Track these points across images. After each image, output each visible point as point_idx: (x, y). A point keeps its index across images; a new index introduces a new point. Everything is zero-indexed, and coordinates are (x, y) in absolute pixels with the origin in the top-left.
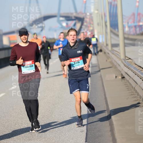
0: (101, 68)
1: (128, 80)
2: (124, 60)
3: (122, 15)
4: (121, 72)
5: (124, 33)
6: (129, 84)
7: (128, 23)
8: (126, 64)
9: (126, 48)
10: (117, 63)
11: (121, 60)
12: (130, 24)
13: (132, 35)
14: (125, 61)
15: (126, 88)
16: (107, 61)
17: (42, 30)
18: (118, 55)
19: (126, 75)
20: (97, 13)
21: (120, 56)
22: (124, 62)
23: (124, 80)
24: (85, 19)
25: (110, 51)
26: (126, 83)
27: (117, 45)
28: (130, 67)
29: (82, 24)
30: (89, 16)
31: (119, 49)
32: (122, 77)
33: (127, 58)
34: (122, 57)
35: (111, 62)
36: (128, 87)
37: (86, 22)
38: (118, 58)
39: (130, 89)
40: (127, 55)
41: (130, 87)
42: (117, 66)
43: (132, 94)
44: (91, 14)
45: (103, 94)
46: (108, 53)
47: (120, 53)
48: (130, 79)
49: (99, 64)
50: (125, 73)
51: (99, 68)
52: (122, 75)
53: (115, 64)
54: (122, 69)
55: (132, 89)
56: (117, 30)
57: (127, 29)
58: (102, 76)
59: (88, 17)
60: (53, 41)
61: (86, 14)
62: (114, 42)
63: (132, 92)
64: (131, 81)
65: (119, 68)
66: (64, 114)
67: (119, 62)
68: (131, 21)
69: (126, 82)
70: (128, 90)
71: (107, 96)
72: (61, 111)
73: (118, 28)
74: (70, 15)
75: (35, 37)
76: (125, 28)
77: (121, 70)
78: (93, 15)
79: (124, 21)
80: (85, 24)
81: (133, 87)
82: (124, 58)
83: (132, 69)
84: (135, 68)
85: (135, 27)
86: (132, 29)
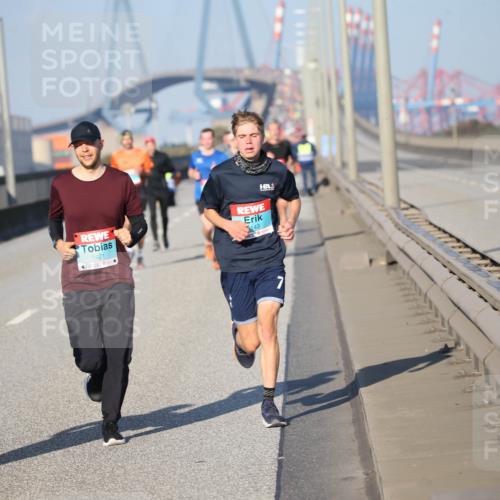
0: (326, 234)
2: (394, 209)
3: (390, 77)
4: (384, 245)
5: (395, 131)
6: (409, 282)
7: (407, 100)
8: (400, 222)
9: (402, 175)
11: (386, 210)
12: (412, 103)
13: (417, 135)
14: (397, 213)
15: (402, 293)
16: (342, 212)
17: (149, 120)
18: (378, 195)
19: (402, 254)
20: (316, 70)
21: (383, 199)
22: (395, 216)
23: (395, 269)
24: (279, 88)
25: (353, 183)
26: (401, 278)
27: (373, 166)
28: (412, 231)
29: (270, 103)
30: (290, 77)
31: (381, 179)
32: (390, 261)
33: (403, 205)
34: (390, 200)
35: (357, 218)
36: (406, 292)
37: (282, 96)
38: (377, 204)
39: (411, 298)
41: (413, 291)
42: (375, 228)
43: (420, 311)
44: (296, 73)
45: (333, 312)
46: (348, 191)
47: (383, 190)
48: (412, 267)
49: (319, 222)
50: (397, 250)
51: (321, 235)
52: (388, 254)
53: (369, 221)
54: (390, 239)
55: (417, 297)
56: (373, 120)
57: (403, 118)
58: (330, 260)
59: (288, 81)
60: (182, 152)
61: (282, 72)
62: (366, 156)
63: (418, 307)
64: (415, 274)
65: (380, 235)
66: (215, 372)
67: (381, 217)
68: (415, 93)
69: (401, 275)
70: (408, 301)
71: (344, 318)
73: (376, 115)
74: (233, 75)
75: (125, 142)
76: (398, 113)
77: (384, 241)
78: (301, 76)
79: (395, 92)
80: (278, 101)
81: (420, 291)
82: (395, 205)
83: (420, 236)
84: (426, 234)
85: (429, 111)
86: (420, 119)
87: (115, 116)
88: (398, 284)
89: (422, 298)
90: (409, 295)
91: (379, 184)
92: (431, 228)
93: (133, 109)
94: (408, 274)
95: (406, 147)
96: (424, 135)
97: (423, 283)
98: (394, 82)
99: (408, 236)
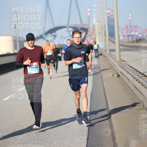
1: (122, 77)
2: (119, 61)
3: (118, 27)
4: (116, 71)
5: (119, 41)
6: (123, 81)
7: (123, 33)
9: (121, 52)
10: (114, 64)
11: (117, 62)
12: (124, 34)
13: (125, 42)
14: (120, 63)
15: (121, 84)
16: (106, 62)
17: (55, 38)
18: (115, 58)
19: (121, 73)
20: (99, 25)
21: (116, 59)
22: (119, 63)
23: (119, 77)
24: (89, 30)
25: (108, 55)
27: (113, 50)
28: (124, 67)
29: (86, 34)
31: (116, 54)
32: (118, 75)
33: (121, 61)
34: (118, 59)
35: (109, 64)
37: (90, 32)
38: (115, 60)
40: (121, 58)
41: (124, 83)
42: (114, 66)
43: (126, 88)
44: (93, 26)
46: (107, 57)
48: (124, 77)
49: (99, 65)
50: (120, 73)
51: (100, 69)
52: (118, 73)
53: (112, 65)
54: (118, 69)
56: (114, 38)
57: (121, 38)
59: (91, 28)
61: (89, 25)
62: (112, 48)
63: (125, 87)
64: (125, 79)
65: (115, 68)
66: (72, 104)
67: (116, 64)
68: (125, 31)
69: (121, 79)
70: (123, 86)
71: (106, 90)
72: (69, 102)
74: (77, 26)
76: (120, 36)
77: (116, 70)
78: (95, 27)
79: (120, 31)
80: (89, 33)
81: (126, 83)
83: (126, 69)
84: (128, 68)
85: (128, 36)
86: (126, 38)
87: (46, 37)
88: (120, 81)
89: (126, 85)
90: (123, 84)
91: (115, 55)
92: (129, 67)
93: (50, 35)
94: (123, 79)
95: (122, 45)
96: (127, 42)
97: (127, 81)
98: (119, 28)
99: (123, 69)
